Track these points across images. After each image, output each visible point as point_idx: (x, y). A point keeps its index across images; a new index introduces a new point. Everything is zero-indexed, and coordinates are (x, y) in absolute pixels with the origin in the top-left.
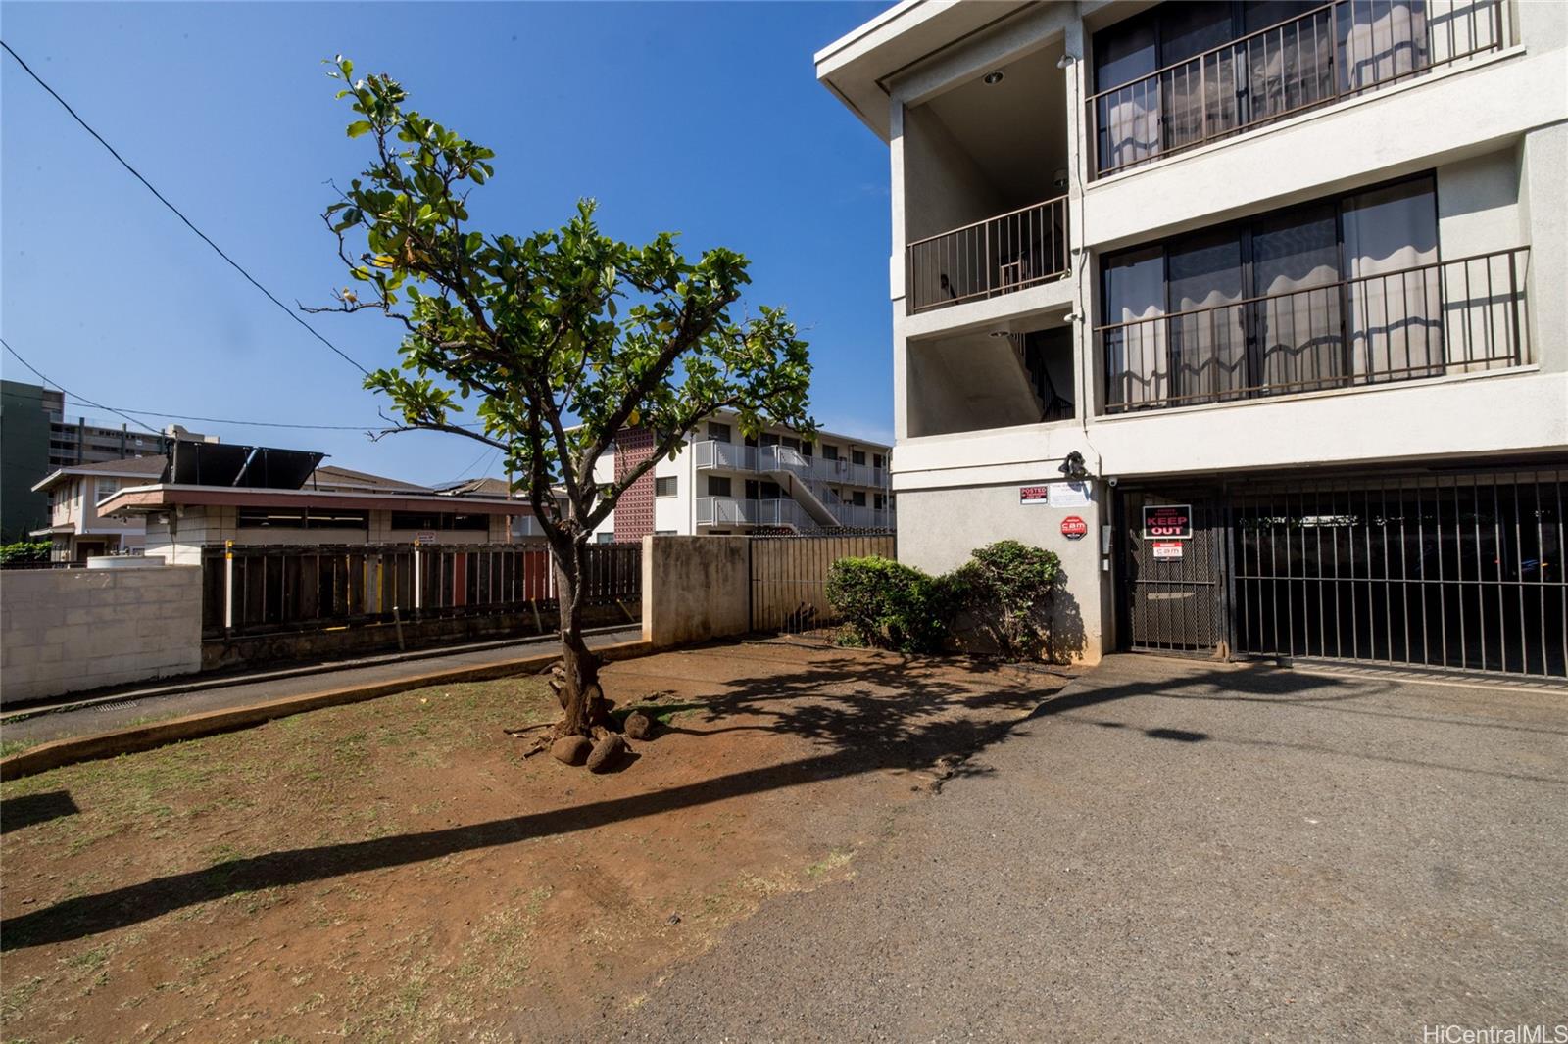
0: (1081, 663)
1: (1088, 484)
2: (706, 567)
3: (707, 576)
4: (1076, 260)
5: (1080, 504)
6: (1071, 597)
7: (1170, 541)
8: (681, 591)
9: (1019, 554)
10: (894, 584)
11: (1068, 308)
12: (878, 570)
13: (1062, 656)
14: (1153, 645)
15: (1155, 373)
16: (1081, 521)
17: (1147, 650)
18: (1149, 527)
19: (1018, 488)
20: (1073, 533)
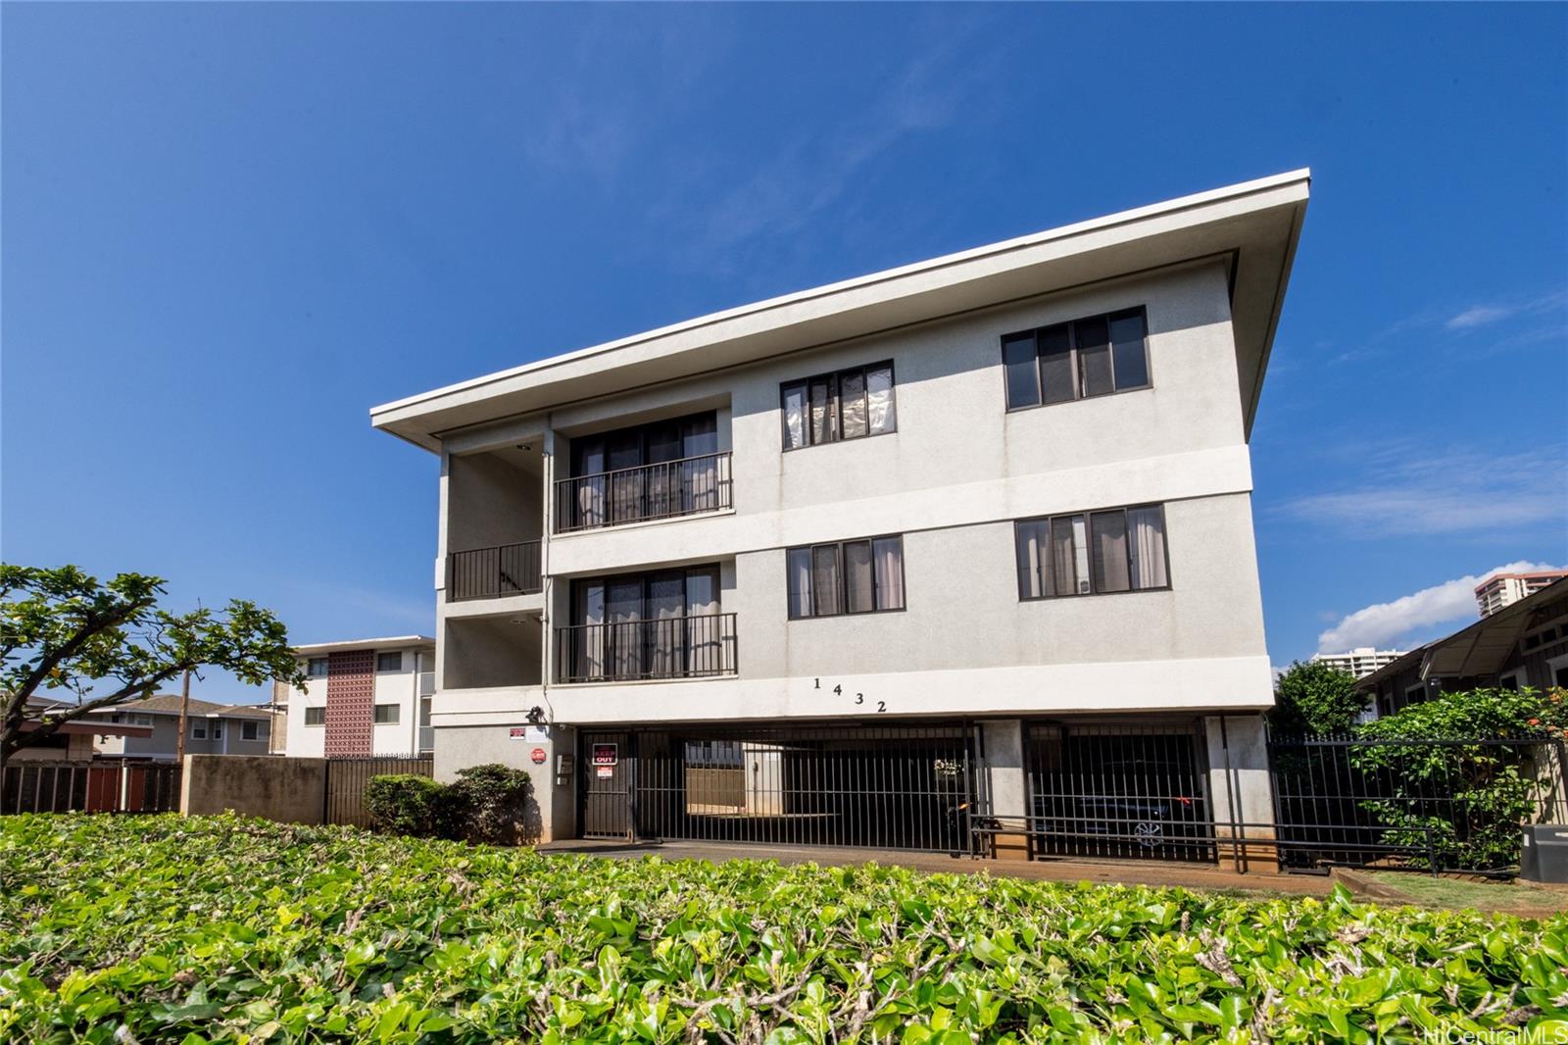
1: (546, 728)
3: (266, 789)
4: (545, 583)
5: (543, 741)
7: (606, 766)
11: (539, 613)
15: (599, 659)
16: (543, 752)
18: (596, 757)
19: (509, 728)
20: (538, 759)
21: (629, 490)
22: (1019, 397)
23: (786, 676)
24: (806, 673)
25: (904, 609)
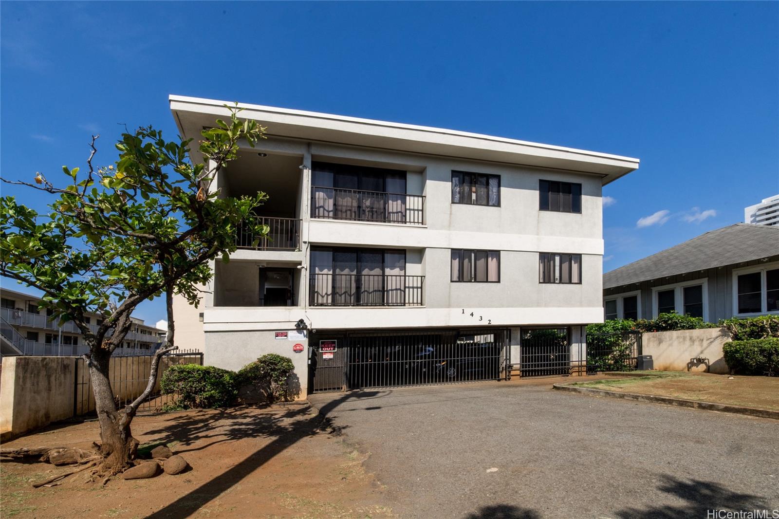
0: (299, 399)
1: (305, 332)
2: (49, 377)
3: (49, 383)
4: (304, 247)
5: (302, 339)
6: (296, 375)
7: (329, 352)
8: (33, 394)
10: (213, 376)
11: (300, 263)
12: (204, 370)
13: (291, 398)
14: (321, 390)
15: (326, 294)
16: (302, 346)
17: (319, 392)
18: (322, 348)
19: (274, 332)
20: (298, 350)
21: (348, 201)
23: (449, 308)
24: (458, 306)
25: (499, 281)
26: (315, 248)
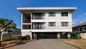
0: (31, 40)
1: (31, 32)
3: (7, 37)
6: (30, 37)
7: (35, 35)
9: (28, 35)
10: (21, 37)
11: (31, 25)
15: (34, 28)
19: (28, 32)
20: (31, 34)
22: (62, 16)
23: (48, 30)
25: (55, 26)
26: (33, 23)
